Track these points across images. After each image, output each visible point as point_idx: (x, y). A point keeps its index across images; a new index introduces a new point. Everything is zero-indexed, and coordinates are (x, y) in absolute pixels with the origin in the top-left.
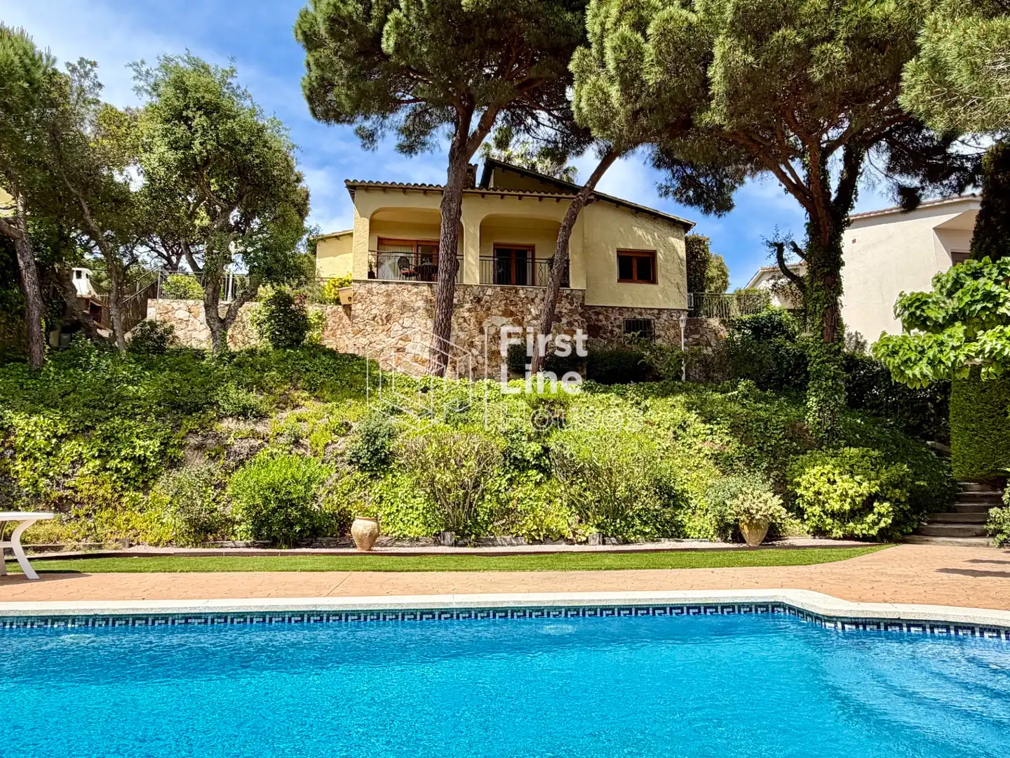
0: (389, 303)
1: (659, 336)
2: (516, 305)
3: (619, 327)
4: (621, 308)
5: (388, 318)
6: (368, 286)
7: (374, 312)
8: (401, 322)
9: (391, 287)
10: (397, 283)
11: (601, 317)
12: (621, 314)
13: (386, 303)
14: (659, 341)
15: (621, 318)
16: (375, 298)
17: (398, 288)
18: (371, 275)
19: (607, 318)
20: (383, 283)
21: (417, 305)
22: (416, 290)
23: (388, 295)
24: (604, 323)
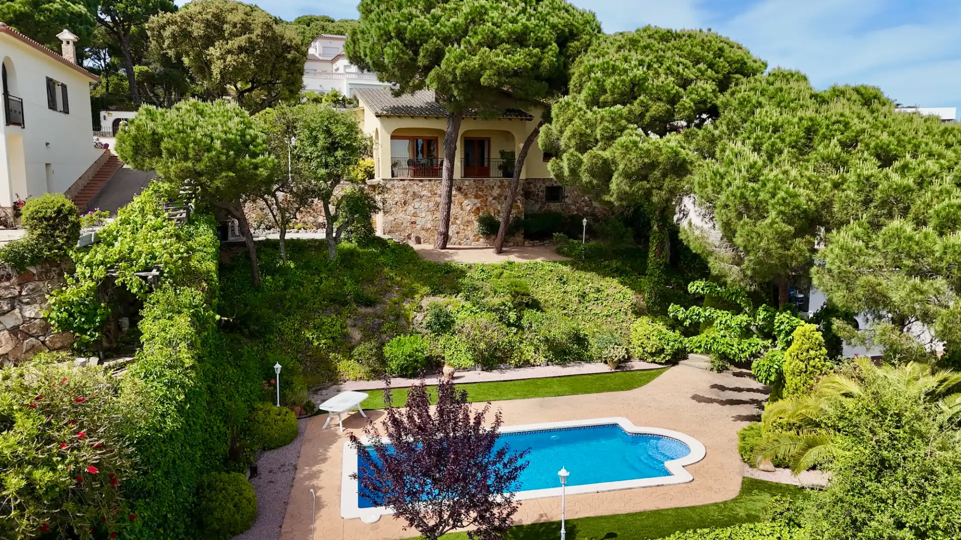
0: (406, 193)
1: (567, 197)
2: (482, 191)
3: (542, 191)
4: (544, 179)
5: (405, 203)
6: (392, 182)
7: (396, 199)
8: (413, 205)
9: (406, 183)
10: (410, 180)
11: (531, 185)
12: (544, 183)
13: (403, 193)
14: (567, 200)
15: (544, 185)
16: (396, 190)
17: (411, 183)
18: (393, 175)
19: (535, 186)
20: (402, 180)
21: (422, 194)
22: (421, 184)
23: (405, 188)
24: (533, 189)
